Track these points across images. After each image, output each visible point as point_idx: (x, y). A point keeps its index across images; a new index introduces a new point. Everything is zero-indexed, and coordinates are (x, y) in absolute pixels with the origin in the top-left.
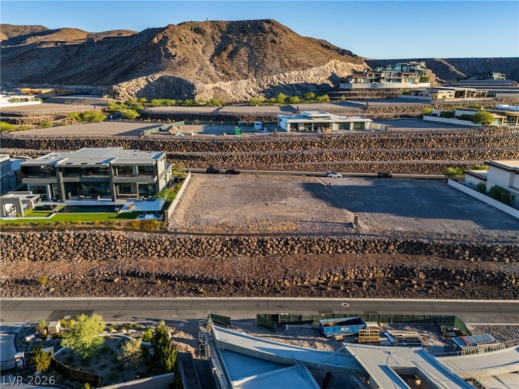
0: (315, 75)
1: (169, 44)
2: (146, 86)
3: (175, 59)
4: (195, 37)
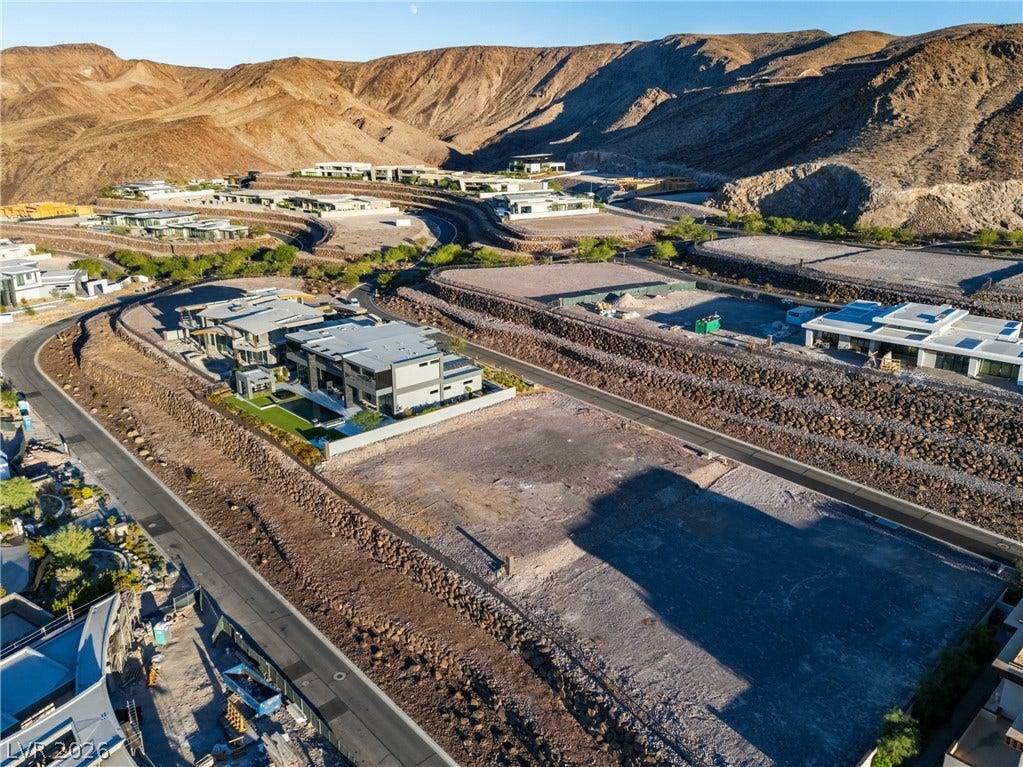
1: (900, 89)
2: (787, 186)
3: (892, 124)
4: (984, 66)
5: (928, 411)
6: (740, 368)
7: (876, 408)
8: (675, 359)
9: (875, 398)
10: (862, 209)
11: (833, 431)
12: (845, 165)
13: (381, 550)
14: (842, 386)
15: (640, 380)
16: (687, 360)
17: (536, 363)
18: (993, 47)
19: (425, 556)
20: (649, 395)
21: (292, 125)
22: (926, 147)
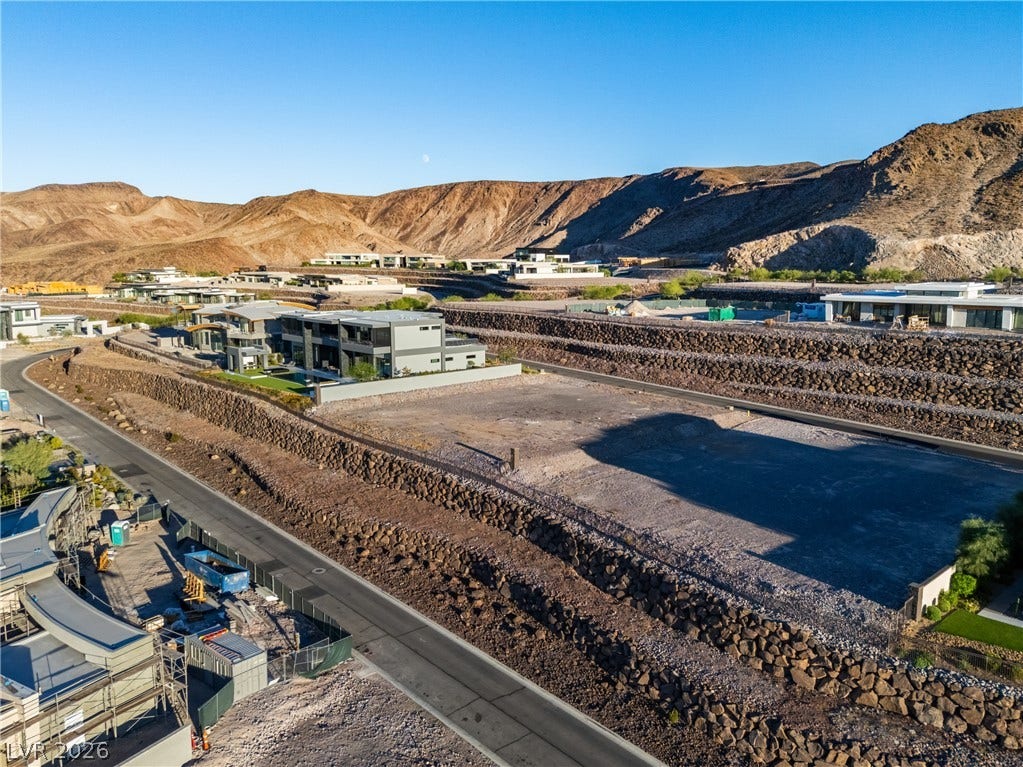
1: (896, 164)
2: (791, 247)
3: (891, 194)
4: (976, 144)
5: (965, 359)
6: (758, 341)
7: (907, 363)
8: (689, 341)
9: (906, 353)
10: (869, 260)
11: (863, 388)
12: (848, 225)
13: (373, 471)
14: (868, 345)
15: (652, 363)
16: (702, 340)
17: (543, 360)
18: (983, 128)
19: (420, 465)
20: (663, 376)
21: (305, 245)
22: (927, 209)
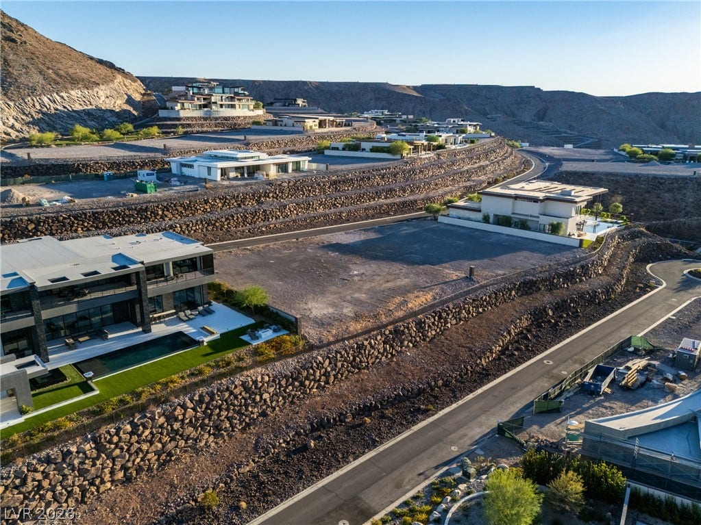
0: (107, 97)
